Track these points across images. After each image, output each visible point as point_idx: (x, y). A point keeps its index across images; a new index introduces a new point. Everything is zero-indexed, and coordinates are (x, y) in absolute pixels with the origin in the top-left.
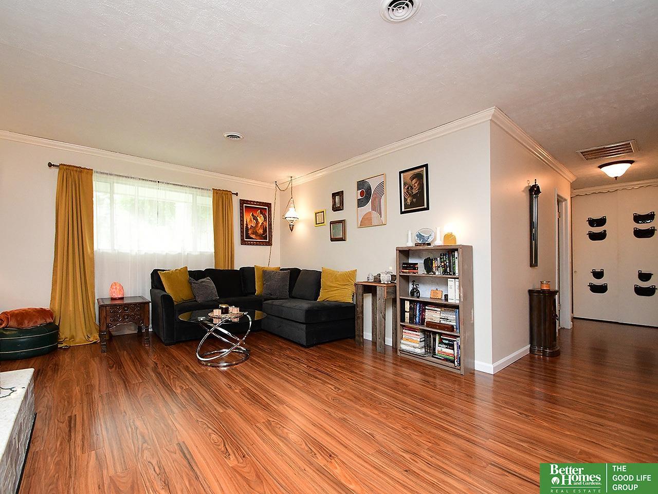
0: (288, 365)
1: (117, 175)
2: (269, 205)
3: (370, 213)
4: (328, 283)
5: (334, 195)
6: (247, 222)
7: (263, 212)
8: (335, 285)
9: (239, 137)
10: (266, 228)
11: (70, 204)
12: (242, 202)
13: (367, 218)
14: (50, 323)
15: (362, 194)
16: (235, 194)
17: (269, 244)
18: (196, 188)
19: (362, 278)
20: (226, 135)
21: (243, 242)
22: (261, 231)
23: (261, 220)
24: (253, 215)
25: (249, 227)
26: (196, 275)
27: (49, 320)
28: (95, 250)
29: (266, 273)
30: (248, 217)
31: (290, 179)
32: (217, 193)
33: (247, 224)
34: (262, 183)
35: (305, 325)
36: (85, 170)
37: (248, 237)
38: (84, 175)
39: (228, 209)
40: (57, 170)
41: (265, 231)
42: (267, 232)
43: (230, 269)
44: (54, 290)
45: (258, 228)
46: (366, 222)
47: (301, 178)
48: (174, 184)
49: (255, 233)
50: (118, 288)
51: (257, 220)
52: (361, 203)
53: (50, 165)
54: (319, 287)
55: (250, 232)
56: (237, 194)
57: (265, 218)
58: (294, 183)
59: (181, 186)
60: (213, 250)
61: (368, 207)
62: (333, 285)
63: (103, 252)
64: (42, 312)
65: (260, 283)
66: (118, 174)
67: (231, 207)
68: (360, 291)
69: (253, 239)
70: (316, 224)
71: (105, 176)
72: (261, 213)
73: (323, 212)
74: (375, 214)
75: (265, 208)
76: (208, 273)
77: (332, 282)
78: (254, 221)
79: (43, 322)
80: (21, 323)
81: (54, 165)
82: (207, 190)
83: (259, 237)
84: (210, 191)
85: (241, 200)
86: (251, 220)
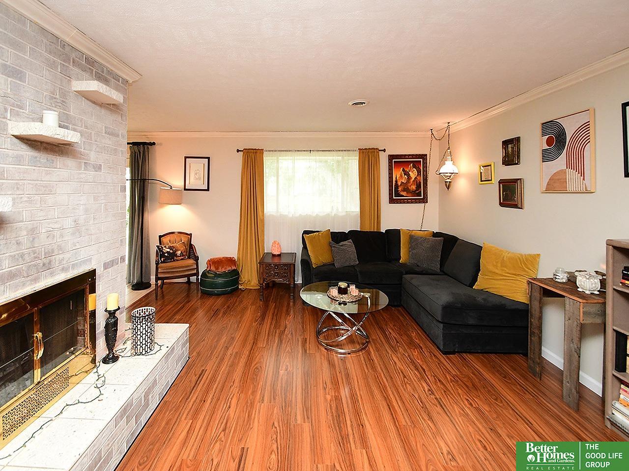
0: (405, 377)
1: (280, 151)
2: (424, 157)
3: (563, 172)
4: (491, 268)
5: (506, 143)
6: (396, 178)
7: (416, 165)
8: (500, 272)
9: (365, 103)
10: (420, 183)
11: (249, 182)
12: (391, 157)
13: (558, 179)
14: (234, 270)
15: (549, 142)
16: (382, 150)
17: (424, 200)
18: (342, 151)
19: (544, 273)
20: (351, 103)
21: (392, 201)
22: (414, 187)
23: (413, 174)
24: (404, 170)
25: (399, 183)
26: (337, 237)
27: (234, 268)
28: (265, 213)
29: (413, 239)
30: (397, 173)
31: (447, 125)
32: (363, 153)
33: (396, 181)
34: (415, 133)
35: (442, 325)
36: (259, 151)
37: (398, 195)
38: (258, 155)
39: (374, 167)
40: (242, 153)
41: (419, 186)
42: (421, 188)
43: (375, 231)
44: (239, 243)
45: (410, 184)
46: (556, 185)
47: (461, 123)
48: (323, 151)
49: (406, 190)
50: (277, 246)
51: (409, 176)
52: (547, 156)
53: (238, 151)
54: (478, 270)
55: (400, 189)
56: (384, 150)
57: (419, 172)
58: (453, 129)
59: (329, 151)
60: (358, 209)
61: (560, 163)
62: (497, 271)
63: (270, 215)
64: (231, 261)
65: (406, 249)
66: (280, 149)
67: (378, 164)
68: (537, 294)
69: (404, 196)
70: (481, 181)
71: (271, 152)
72: (414, 167)
73: (491, 165)
74: (572, 174)
75: (419, 161)
76: (353, 234)
77: (496, 266)
78: (406, 176)
79: (230, 268)
80: (217, 268)
81: (240, 151)
82: (353, 151)
83: (410, 194)
84: (356, 152)
85: (390, 156)
86: (401, 176)
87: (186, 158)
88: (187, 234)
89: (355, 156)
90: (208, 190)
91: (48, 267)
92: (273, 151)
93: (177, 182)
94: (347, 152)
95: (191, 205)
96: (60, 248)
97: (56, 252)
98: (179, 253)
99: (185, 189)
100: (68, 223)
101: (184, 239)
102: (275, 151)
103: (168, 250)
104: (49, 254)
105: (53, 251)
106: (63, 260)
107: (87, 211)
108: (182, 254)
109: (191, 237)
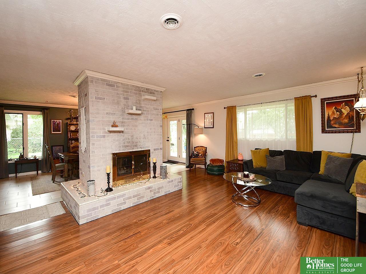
2: (356, 96)
6: (328, 115)
7: (348, 103)
9: (262, 75)
10: (353, 117)
12: (323, 101)
16: (314, 96)
17: (357, 130)
21: (324, 131)
22: (346, 121)
23: (346, 110)
24: (336, 108)
25: (332, 118)
28: (238, 139)
29: (331, 157)
30: (329, 112)
32: (298, 100)
33: (329, 117)
36: (234, 107)
37: (330, 127)
38: (234, 109)
41: (351, 120)
42: (353, 121)
45: (342, 119)
49: (339, 123)
51: (341, 112)
55: (332, 122)
56: (316, 96)
57: (351, 108)
60: (294, 137)
69: (336, 128)
72: (347, 105)
78: (338, 113)
79: (219, 164)
80: (213, 163)
81: (226, 108)
82: (290, 100)
83: (343, 126)
84: (292, 100)
85: (322, 99)
86: (333, 113)
87: (205, 114)
88: (205, 147)
89: (292, 103)
90: (213, 128)
91: (136, 146)
92: (241, 106)
93: (202, 125)
94: (286, 101)
95: (207, 134)
96: (139, 142)
97: (138, 142)
98: (200, 154)
99: (205, 128)
100: (142, 135)
101: (204, 149)
102: (242, 106)
103: (196, 153)
104: (137, 143)
105: (137, 142)
106: (140, 145)
107: (148, 132)
108: (201, 156)
109: (207, 149)
